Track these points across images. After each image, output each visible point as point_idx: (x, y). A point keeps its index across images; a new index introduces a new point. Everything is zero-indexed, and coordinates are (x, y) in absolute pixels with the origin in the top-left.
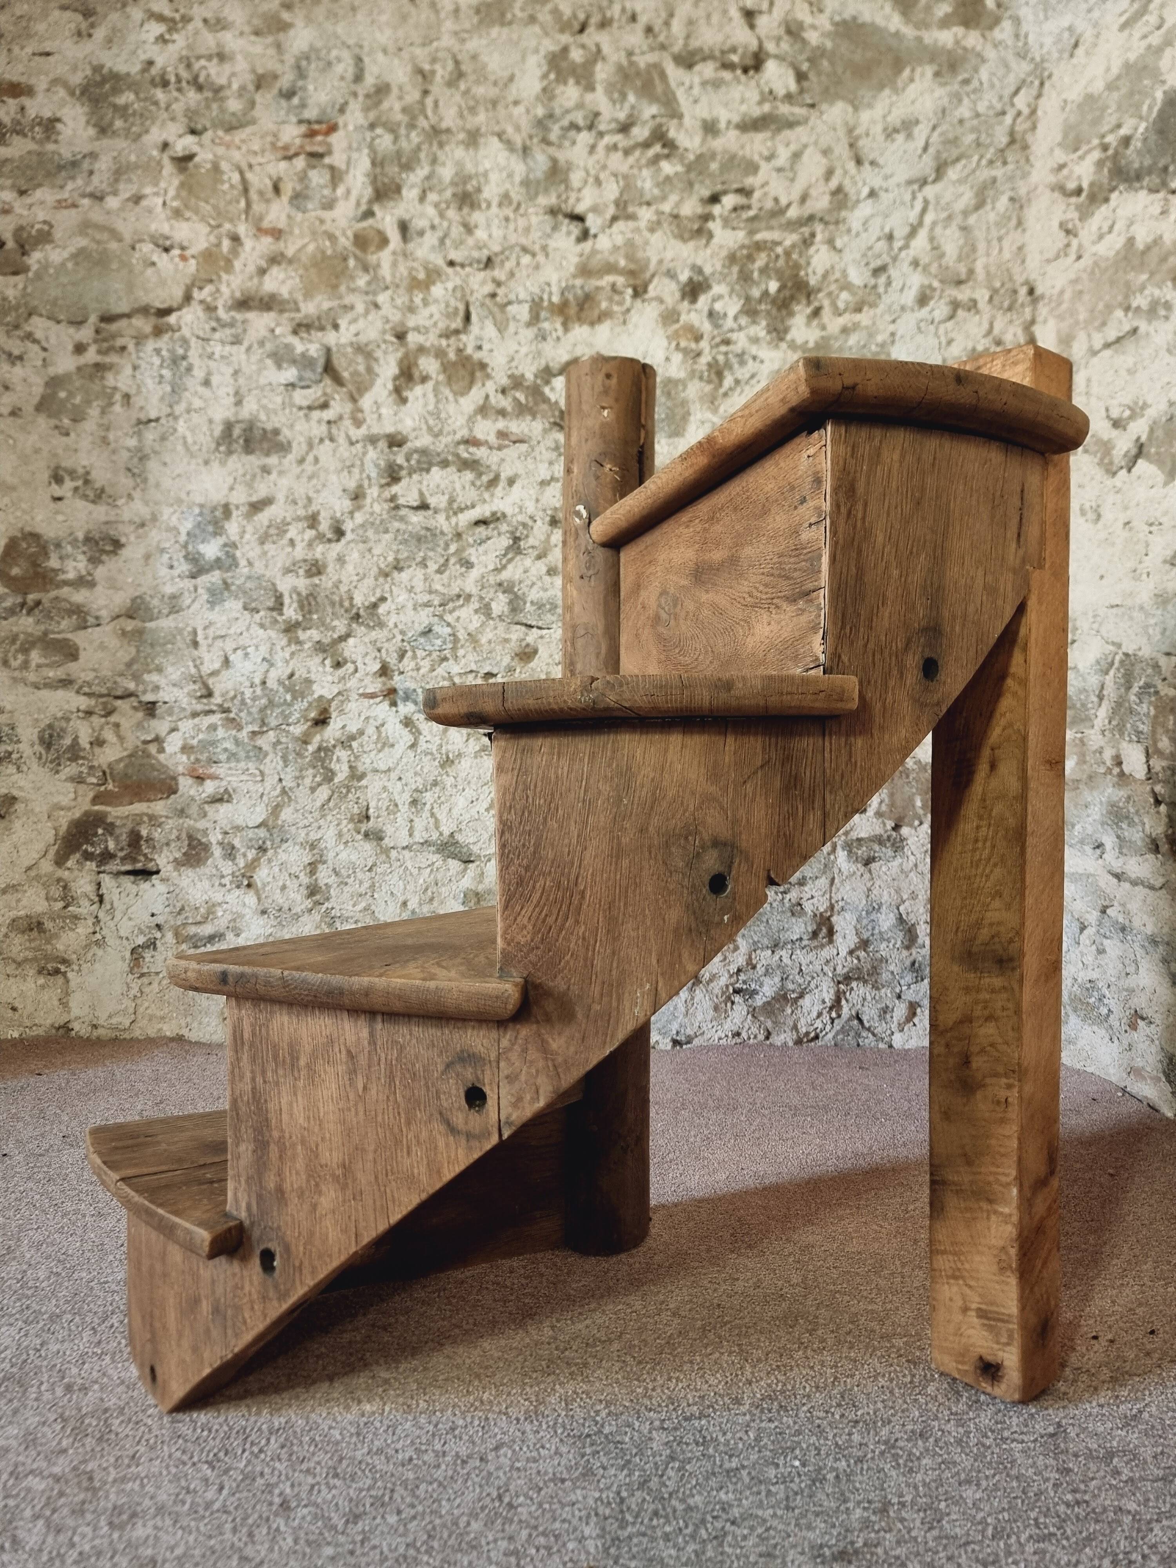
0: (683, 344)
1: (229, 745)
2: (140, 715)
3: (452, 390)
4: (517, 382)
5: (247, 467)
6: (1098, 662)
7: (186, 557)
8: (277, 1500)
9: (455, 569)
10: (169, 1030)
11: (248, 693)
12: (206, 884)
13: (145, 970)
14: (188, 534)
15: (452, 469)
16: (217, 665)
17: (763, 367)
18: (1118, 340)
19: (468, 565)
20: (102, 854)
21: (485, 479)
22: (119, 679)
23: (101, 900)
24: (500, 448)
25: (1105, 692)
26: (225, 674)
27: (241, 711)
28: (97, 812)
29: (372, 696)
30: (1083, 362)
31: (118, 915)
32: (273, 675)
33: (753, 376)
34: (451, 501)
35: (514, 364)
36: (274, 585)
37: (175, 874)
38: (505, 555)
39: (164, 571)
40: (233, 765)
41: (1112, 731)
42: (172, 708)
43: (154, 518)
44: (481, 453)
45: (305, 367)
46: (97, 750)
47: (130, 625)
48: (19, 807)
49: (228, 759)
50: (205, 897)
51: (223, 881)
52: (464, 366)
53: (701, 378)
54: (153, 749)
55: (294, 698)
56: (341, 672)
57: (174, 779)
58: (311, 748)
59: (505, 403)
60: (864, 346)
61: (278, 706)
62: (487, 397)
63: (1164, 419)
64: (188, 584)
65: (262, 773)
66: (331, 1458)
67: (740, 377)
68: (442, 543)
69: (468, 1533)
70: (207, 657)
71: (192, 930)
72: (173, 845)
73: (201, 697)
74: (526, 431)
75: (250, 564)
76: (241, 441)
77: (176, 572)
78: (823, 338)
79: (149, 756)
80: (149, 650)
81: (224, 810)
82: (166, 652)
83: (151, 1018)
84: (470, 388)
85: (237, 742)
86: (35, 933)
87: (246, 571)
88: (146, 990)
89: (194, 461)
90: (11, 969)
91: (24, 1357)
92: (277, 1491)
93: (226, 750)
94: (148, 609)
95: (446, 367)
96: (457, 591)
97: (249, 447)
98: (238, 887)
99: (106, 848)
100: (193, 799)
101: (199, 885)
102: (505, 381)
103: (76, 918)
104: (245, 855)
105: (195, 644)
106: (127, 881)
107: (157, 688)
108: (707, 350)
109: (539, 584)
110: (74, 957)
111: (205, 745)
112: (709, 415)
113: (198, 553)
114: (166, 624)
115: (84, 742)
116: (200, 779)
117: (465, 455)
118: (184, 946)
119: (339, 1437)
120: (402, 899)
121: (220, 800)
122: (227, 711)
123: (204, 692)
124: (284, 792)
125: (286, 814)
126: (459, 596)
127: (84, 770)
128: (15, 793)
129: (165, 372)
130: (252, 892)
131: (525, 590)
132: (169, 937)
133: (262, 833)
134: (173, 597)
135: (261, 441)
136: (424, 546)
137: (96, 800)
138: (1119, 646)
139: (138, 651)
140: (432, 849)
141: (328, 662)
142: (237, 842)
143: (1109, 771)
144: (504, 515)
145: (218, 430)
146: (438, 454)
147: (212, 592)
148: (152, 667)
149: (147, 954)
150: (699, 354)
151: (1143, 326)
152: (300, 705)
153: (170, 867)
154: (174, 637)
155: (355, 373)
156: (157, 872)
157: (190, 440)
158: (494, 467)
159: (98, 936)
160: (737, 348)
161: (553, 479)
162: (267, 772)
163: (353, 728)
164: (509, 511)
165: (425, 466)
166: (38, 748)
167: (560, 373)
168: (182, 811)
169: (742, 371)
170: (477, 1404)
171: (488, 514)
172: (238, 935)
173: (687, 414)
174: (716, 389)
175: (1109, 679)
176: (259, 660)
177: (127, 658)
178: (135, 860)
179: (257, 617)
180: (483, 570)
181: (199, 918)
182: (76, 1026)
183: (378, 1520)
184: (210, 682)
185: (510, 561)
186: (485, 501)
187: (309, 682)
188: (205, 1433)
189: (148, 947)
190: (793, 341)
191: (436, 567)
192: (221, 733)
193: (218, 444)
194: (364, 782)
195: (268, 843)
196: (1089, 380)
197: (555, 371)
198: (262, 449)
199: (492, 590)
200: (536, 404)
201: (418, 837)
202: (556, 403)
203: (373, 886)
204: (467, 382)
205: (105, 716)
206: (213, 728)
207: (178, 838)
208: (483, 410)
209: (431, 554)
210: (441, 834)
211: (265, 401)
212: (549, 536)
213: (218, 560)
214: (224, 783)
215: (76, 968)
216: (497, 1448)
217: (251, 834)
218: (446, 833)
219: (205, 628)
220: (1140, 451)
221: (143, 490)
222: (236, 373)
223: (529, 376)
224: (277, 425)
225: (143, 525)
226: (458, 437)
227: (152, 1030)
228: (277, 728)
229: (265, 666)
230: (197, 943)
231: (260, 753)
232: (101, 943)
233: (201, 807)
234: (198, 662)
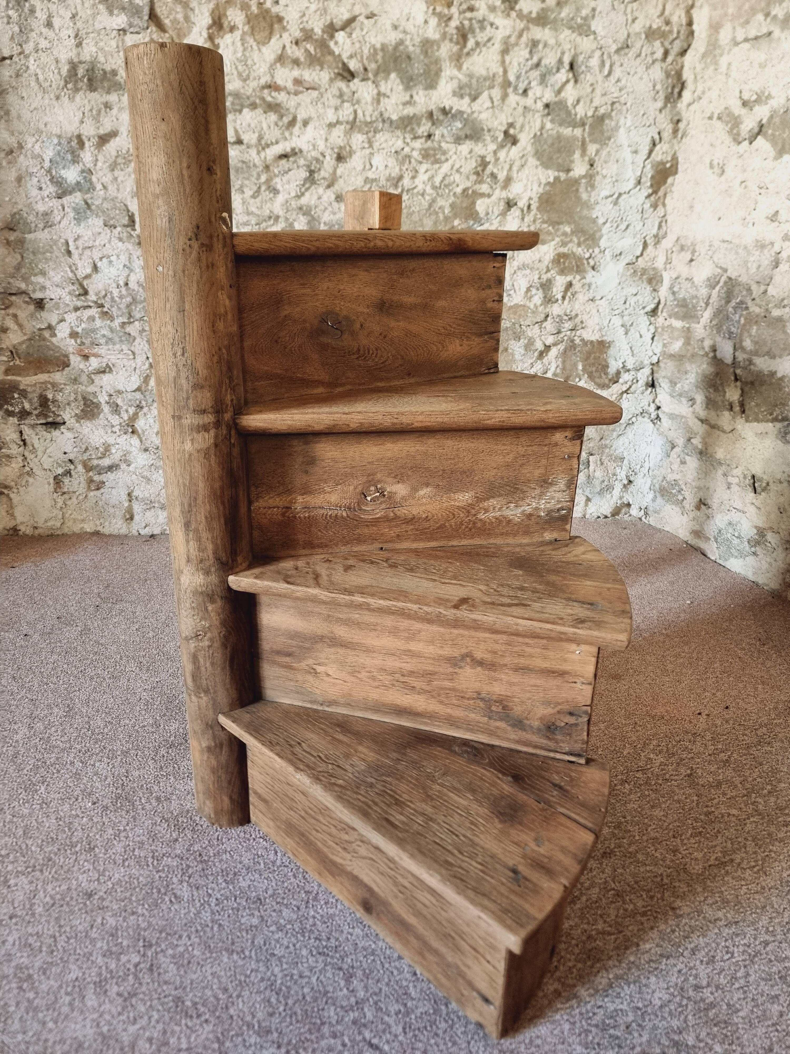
0: (439, 9)
1: (106, 332)
2: (32, 307)
3: (255, 40)
4: (308, 35)
5: (93, 102)
6: (708, 279)
7: (51, 180)
9: (264, 195)
10: (89, 527)
11: (116, 293)
12: (102, 431)
13: (66, 490)
14: (51, 161)
15: (259, 111)
16: (89, 270)
17: (498, 32)
18: (756, 38)
19: (275, 191)
20: (20, 412)
21: (286, 120)
22: (11, 281)
23: (25, 444)
24: (296, 94)
25: (711, 301)
26: (95, 277)
27: (112, 306)
28: (11, 381)
30: (727, 48)
31: (40, 453)
32: (133, 279)
33: (489, 40)
34: (260, 138)
35: (305, 19)
36: (125, 205)
37: (77, 425)
38: (303, 185)
39: (34, 192)
40: (111, 347)
41: (711, 327)
42: (57, 303)
43: (21, 147)
44: (281, 97)
45: (133, 15)
46: (3, 336)
47: (12, 237)
49: (107, 343)
50: (102, 441)
51: (114, 429)
52: (264, 18)
53: (451, 40)
54: (47, 334)
57: (67, 356)
59: (298, 53)
60: (572, 19)
61: (141, 302)
62: (284, 47)
63: (782, 111)
64: (56, 203)
65: (134, 353)
67: (480, 40)
68: (255, 174)
70: (79, 264)
71: (95, 462)
72: (73, 404)
73: (79, 295)
74: (316, 79)
75: (105, 187)
76: (85, 80)
77: (46, 193)
78: (543, 9)
79: (44, 339)
80: (31, 256)
81: (106, 379)
82: (46, 259)
83: (75, 520)
84: (270, 38)
85: (112, 330)
87: (102, 193)
88: (68, 503)
89: (47, 96)
93: (104, 336)
94: (26, 224)
95: (249, 20)
96: (267, 213)
97: (92, 86)
98: (125, 433)
99: (23, 407)
100: (82, 371)
101: (96, 432)
102: (298, 34)
103: (8, 457)
104: (127, 411)
105: (69, 253)
106: (42, 430)
107: (43, 288)
108: (456, 16)
109: (330, 209)
110: (13, 484)
111: (88, 332)
112: (455, 72)
113: (60, 177)
114: (42, 236)
116: (86, 357)
117: (269, 99)
118: (91, 474)
121: (104, 372)
122: (102, 306)
123: (81, 291)
124: (151, 366)
125: (154, 382)
126: (270, 218)
129: (11, 12)
130: (135, 437)
131: (320, 213)
132: (80, 468)
133: (138, 395)
134: (46, 214)
135: (102, 81)
136: (241, 176)
137: (7, 371)
138: (725, 270)
139: (22, 257)
142: (119, 402)
143: (707, 354)
144: (301, 151)
145: (65, 69)
146: (248, 98)
147: (77, 211)
148: (36, 271)
149: (66, 480)
150: (450, 19)
151: (777, 33)
153: (73, 420)
154: (51, 247)
155: (175, 21)
156: (64, 423)
157: (41, 77)
158: (292, 110)
159: (27, 469)
160: (479, 15)
161: (338, 122)
162: (137, 352)
164: (305, 148)
165: (238, 107)
167: (343, 29)
168: (75, 380)
169: (482, 35)
171: (288, 150)
172: (129, 465)
173: (440, 70)
174: (461, 50)
175: (715, 292)
176: (121, 267)
177: (15, 263)
178: (46, 416)
179: (116, 231)
180: (287, 196)
181: (99, 455)
182: (23, 528)
184: (85, 283)
185: (307, 189)
186: (286, 139)
189: (66, 475)
190: (521, 10)
191: (251, 193)
192: (98, 323)
193: (66, 83)
195: (144, 403)
196: (729, 64)
197: (338, 27)
198: (103, 87)
199: (295, 213)
200: (323, 55)
202: (339, 55)
204: (267, 33)
205: (4, 309)
206: (92, 319)
207: (76, 399)
208: (281, 59)
209: (247, 182)
211: (101, 44)
212: (335, 170)
213: (78, 183)
214: (105, 360)
215: (15, 491)
217: (130, 396)
219: (75, 240)
220: (761, 129)
221: (6, 121)
222: (74, 16)
223: (318, 31)
224: (114, 67)
225: (11, 152)
226: (263, 82)
227: (76, 528)
228: (141, 319)
229: (127, 271)
230: (101, 471)
231: (130, 338)
232: (30, 473)
233: (89, 376)
234: (73, 268)
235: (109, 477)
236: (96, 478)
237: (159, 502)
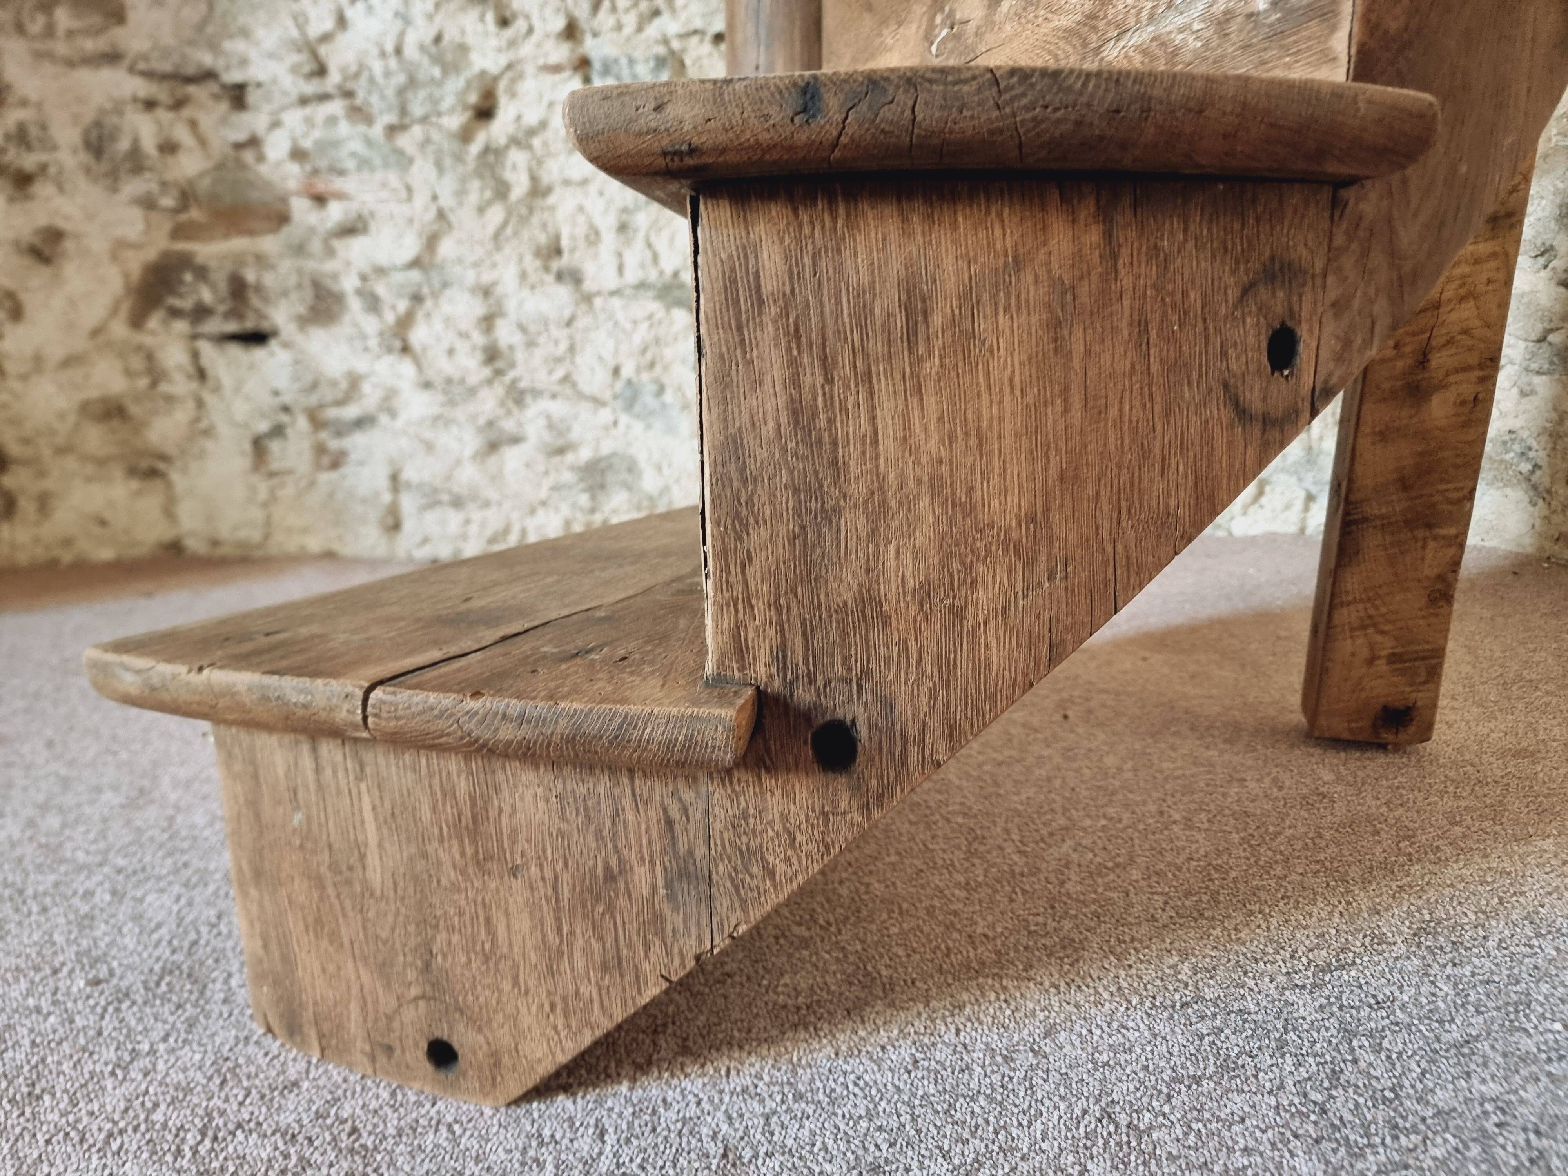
1: (357, 146)
2: (224, 107)
10: (314, 544)
11: (377, 67)
12: (345, 348)
13: (275, 467)
16: (329, 25)
20: (194, 309)
22: (188, 50)
23: (202, 376)
26: (343, 40)
27: (369, 93)
28: (180, 251)
29: (556, 69)
31: (228, 394)
32: (411, 40)
37: (300, 335)
40: (366, 176)
42: (269, 92)
46: (170, 160)
48: (69, 245)
49: (359, 169)
50: (346, 367)
51: (368, 344)
54: (248, 156)
55: (445, 72)
56: (509, 33)
57: (284, 200)
58: (475, 148)
61: (423, 86)
65: (409, 189)
70: (313, 13)
71: (332, 413)
72: (293, 295)
73: (311, 73)
79: (244, 167)
81: (358, 245)
85: (369, 142)
86: (115, 423)
88: (279, 493)
90: (90, 469)
91: (193, 936)
93: (354, 155)
98: (389, 352)
99: (200, 300)
100: (312, 230)
101: (335, 350)
103: (170, 399)
104: (393, 307)
106: (235, 350)
107: (244, 62)
110: (176, 451)
111: (323, 147)
115: (149, 145)
116: (320, 200)
118: (322, 435)
120: (612, 363)
121: (353, 231)
122: (350, 94)
123: (313, 66)
124: (441, 215)
125: (447, 248)
127: (154, 187)
128: (61, 224)
130: (408, 358)
132: (302, 423)
133: (415, 275)
137: (175, 234)
139: (210, 6)
140: (651, 294)
141: (490, 17)
142: (381, 290)
148: (233, 29)
149: (275, 446)
152: (455, 84)
153: (292, 327)
156: (275, 335)
159: (203, 425)
162: (414, 185)
163: (532, 118)
166: (84, 157)
168: (300, 248)
172: (394, 418)
176: (389, 15)
177: (197, 18)
178: (241, 319)
181: (339, 397)
182: (190, 543)
184: (323, 50)
187: (463, 49)
189: (274, 435)
192: (344, 128)
194: (551, 200)
195: (425, 290)
201: (632, 276)
203: (572, 349)
205: (175, 108)
206: (332, 121)
207: (299, 286)
210: (661, 273)
214: (355, 204)
215: (179, 466)
217: (399, 277)
218: (669, 271)
227: (292, 545)
228: (424, 120)
229: (399, 24)
230: (342, 429)
231: (404, 161)
232: (208, 432)
233: (326, 241)
234: (300, 20)
235: (356, 442)
236: (334, 444)
237: (449, 492)
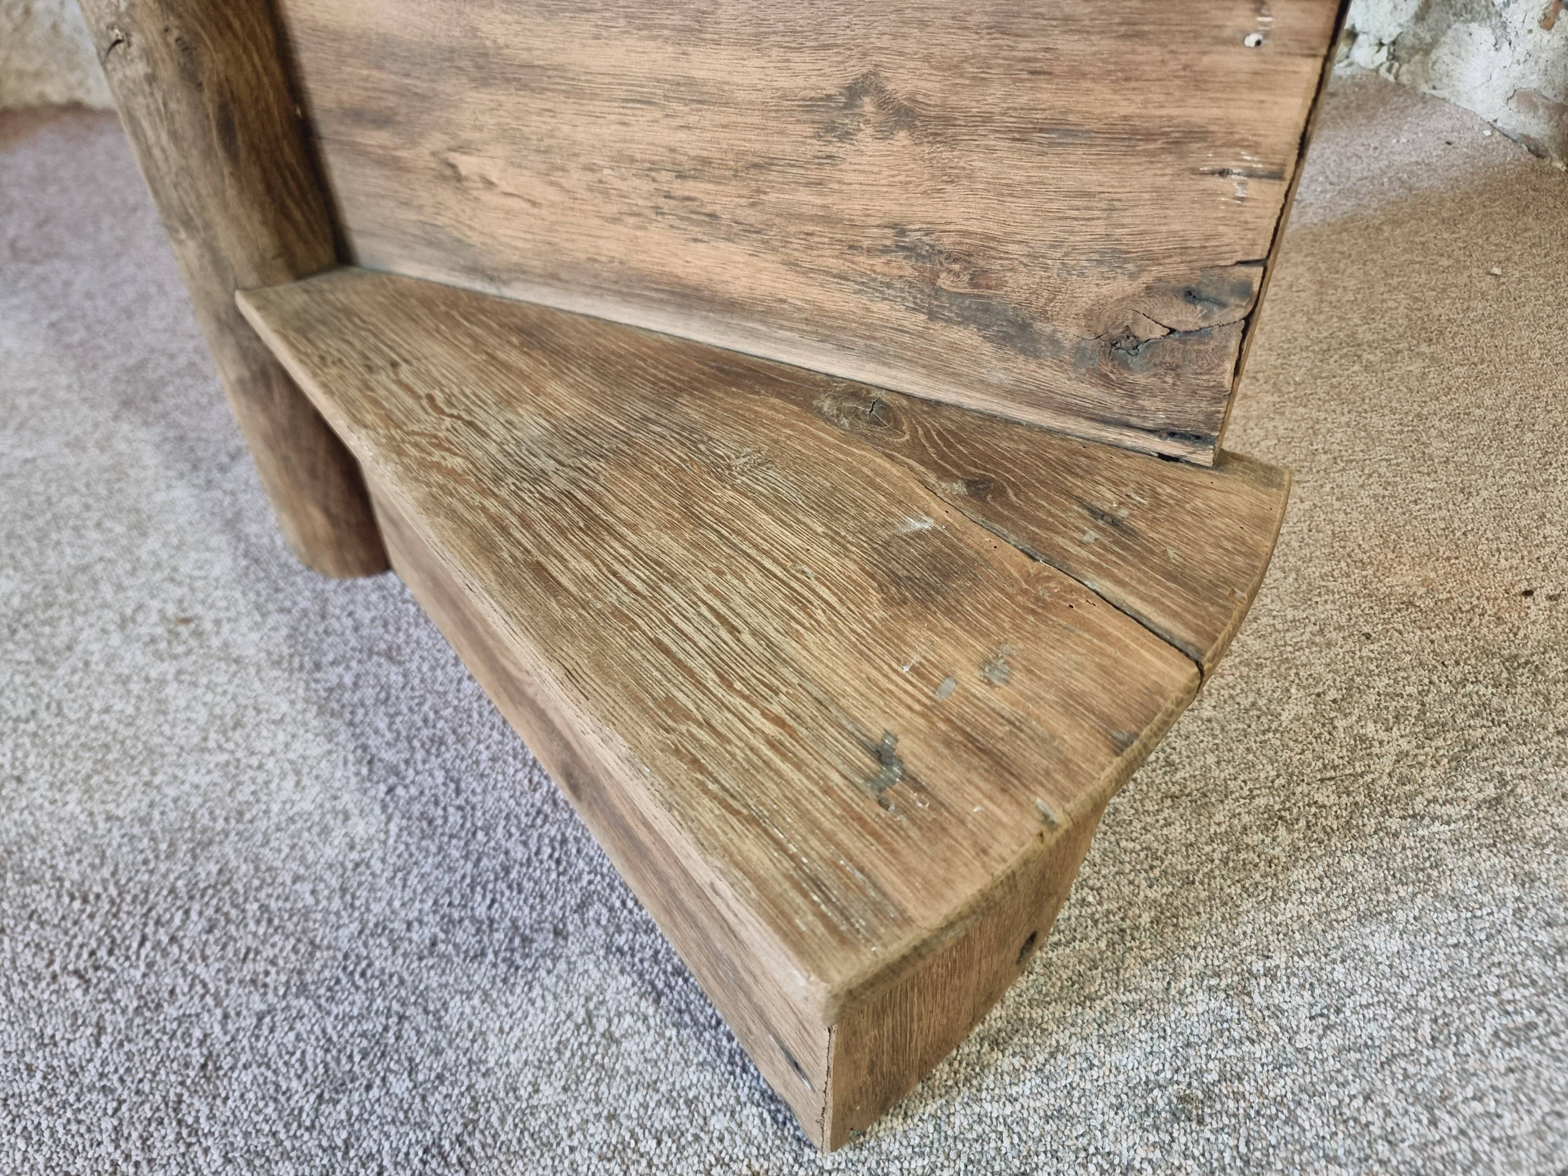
8: (197, 1057)
66: (295, 950)
69: (533, 1110)
83: (20, 74)
92: (197, 1033)
119: (310, 900)
170: (547, 808)
183: (375, 1093)
188: (77, 905)
216: (582, 907)
227: (30, 94)
